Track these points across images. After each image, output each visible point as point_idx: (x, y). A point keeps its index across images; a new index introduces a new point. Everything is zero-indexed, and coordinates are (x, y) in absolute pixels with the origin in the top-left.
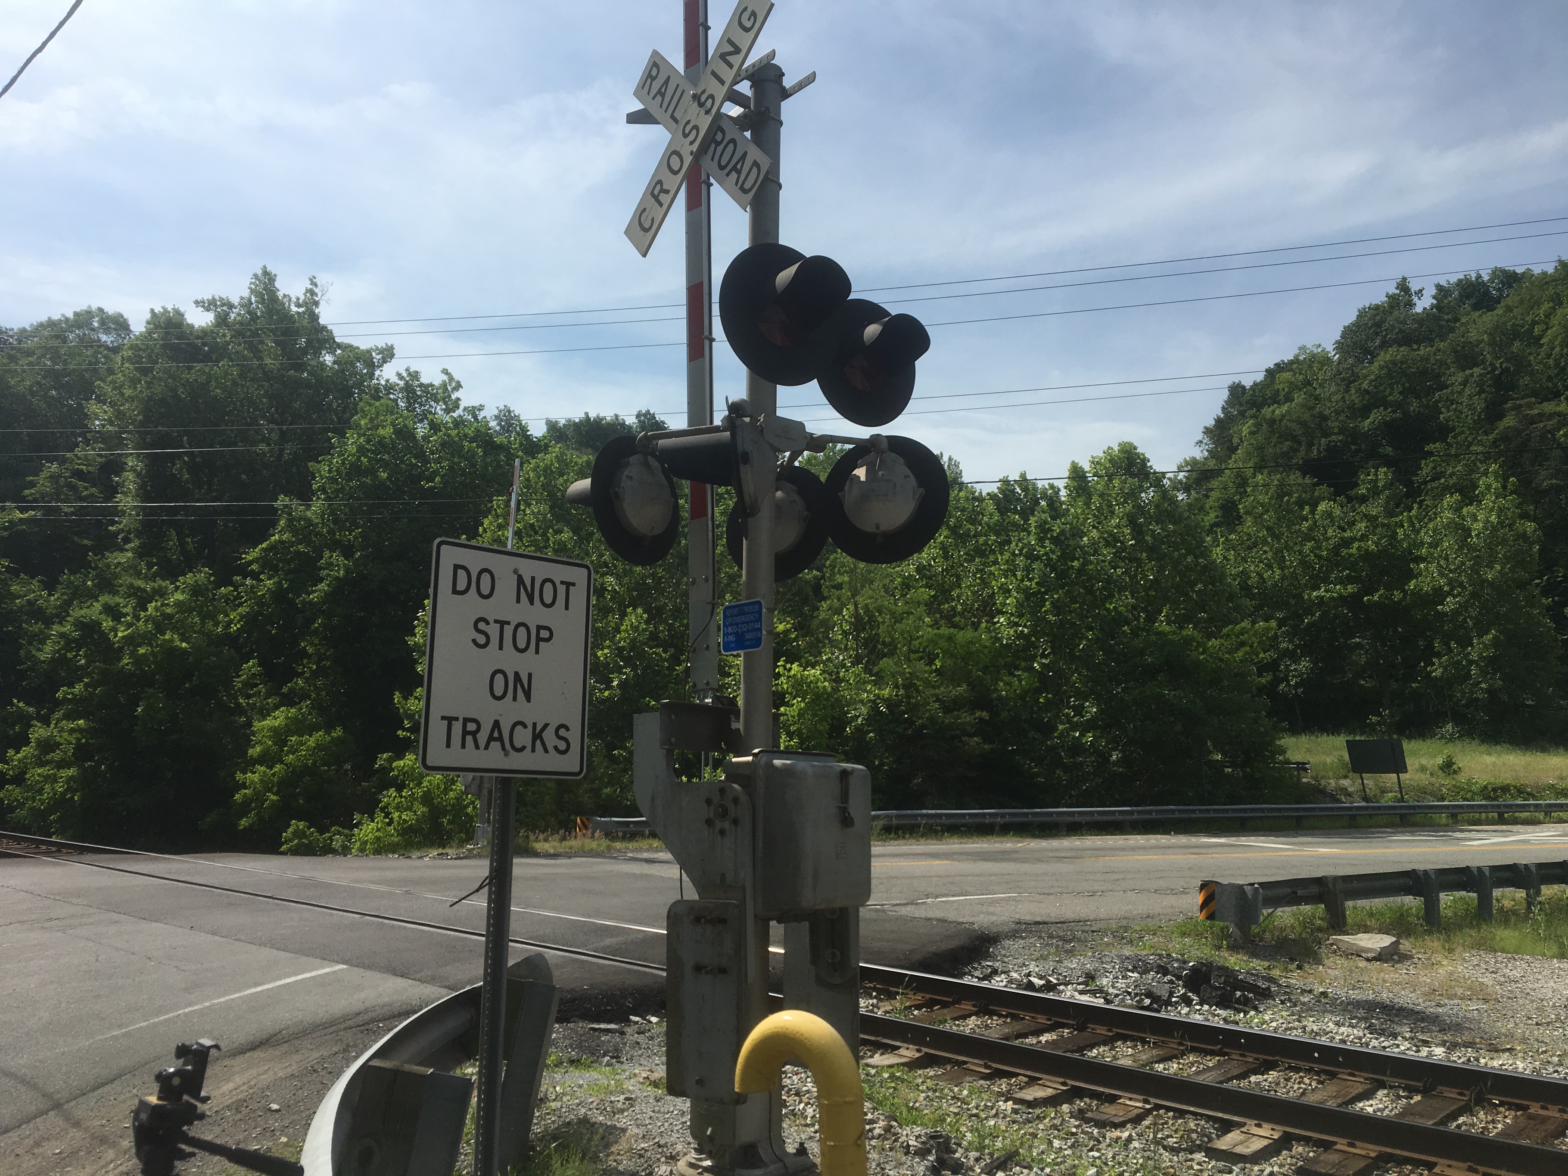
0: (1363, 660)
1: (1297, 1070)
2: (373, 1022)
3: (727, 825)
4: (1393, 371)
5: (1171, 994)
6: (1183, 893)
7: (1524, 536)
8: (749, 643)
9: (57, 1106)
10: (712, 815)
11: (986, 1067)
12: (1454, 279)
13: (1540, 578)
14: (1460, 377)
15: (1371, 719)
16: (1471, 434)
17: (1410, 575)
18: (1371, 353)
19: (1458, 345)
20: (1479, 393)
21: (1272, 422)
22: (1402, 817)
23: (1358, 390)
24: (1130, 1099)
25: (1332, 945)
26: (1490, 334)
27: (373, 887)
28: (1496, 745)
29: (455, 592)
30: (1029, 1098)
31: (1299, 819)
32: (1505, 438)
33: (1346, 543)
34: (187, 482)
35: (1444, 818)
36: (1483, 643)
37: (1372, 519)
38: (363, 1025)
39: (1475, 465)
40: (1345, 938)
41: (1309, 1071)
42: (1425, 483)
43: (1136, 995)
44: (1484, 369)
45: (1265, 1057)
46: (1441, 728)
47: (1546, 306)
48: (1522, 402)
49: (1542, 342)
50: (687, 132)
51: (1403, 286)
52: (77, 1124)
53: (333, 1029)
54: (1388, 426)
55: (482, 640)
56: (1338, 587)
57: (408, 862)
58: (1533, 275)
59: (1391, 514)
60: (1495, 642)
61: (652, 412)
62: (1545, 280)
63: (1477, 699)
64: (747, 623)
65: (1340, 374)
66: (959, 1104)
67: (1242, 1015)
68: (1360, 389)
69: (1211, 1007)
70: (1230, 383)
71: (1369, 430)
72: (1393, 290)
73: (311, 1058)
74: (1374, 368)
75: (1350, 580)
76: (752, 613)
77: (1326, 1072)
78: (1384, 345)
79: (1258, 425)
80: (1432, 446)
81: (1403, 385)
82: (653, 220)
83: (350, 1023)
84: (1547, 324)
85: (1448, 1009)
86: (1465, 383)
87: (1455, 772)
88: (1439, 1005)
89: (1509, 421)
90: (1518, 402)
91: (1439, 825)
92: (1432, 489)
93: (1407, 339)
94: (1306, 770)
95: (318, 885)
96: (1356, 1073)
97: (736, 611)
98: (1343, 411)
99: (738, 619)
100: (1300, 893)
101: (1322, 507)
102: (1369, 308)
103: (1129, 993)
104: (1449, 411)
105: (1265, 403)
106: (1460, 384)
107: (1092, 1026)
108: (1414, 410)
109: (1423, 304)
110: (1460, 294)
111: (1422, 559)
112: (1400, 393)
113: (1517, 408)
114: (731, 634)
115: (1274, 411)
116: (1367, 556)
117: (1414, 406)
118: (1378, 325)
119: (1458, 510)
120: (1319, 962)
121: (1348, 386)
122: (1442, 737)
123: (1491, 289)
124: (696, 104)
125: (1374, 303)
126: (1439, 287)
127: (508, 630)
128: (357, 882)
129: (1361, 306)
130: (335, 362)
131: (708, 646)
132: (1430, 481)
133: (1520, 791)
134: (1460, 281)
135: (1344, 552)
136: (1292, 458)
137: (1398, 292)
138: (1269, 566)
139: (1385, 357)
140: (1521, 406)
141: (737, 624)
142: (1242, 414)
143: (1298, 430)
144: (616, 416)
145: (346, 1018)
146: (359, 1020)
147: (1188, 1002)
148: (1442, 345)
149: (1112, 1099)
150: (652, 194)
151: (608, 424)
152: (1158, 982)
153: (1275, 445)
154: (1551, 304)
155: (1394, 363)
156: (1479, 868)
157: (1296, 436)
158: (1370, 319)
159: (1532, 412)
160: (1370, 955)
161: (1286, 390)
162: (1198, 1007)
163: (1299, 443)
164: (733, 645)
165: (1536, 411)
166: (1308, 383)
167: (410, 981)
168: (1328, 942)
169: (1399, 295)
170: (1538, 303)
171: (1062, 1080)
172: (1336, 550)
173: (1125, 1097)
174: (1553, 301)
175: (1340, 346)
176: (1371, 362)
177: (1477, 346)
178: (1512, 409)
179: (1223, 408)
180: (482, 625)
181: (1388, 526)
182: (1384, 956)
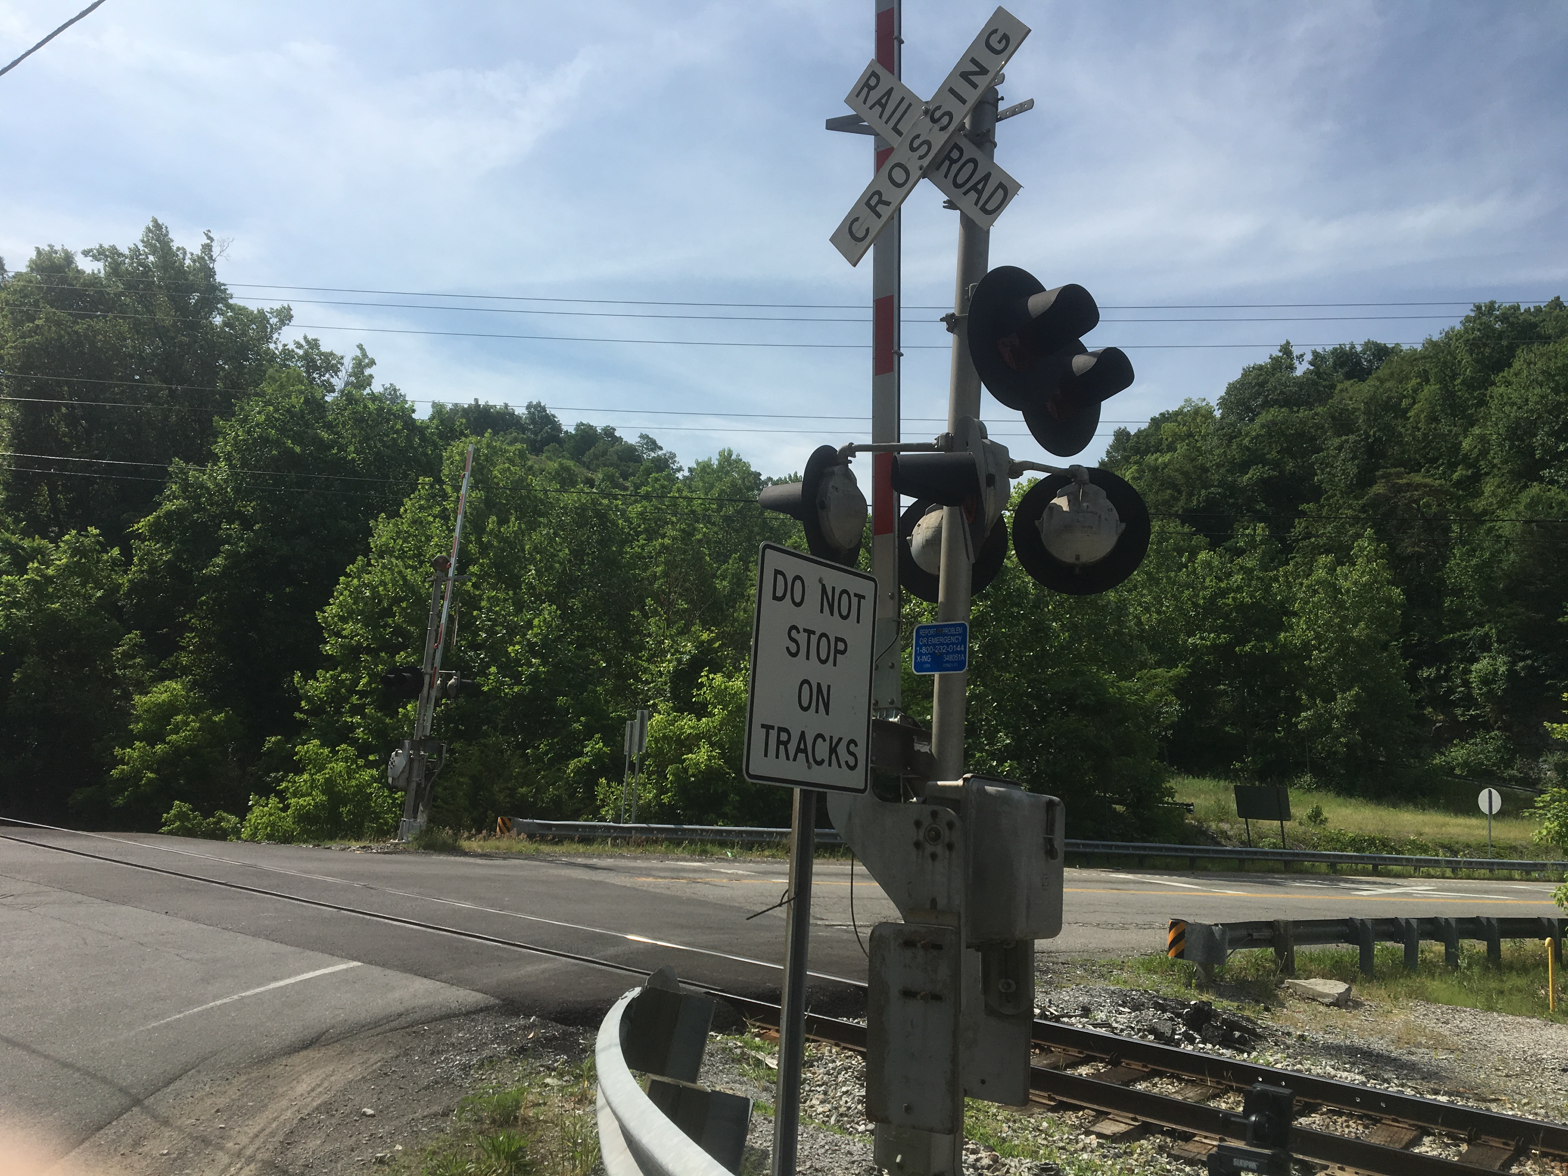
0: (1227, 706)
1: (1340, 1114)
2: (418, 1024)
3: (939, 849)
4: (1273, 430)
5: (1174, 1032)
6: (1123, 928)
7: (1389, 601)
8: (948, 665)
9: (137, 1102)
10: (921, 838)
11: (1051, 1099)
12: (1329, 348)
13: (1397, 640)
14: (1337, 441)
15: (1234, 765)
16: (1342, 497)
17: (1281, 627)
18: (1252, 411)
19: (1336, 411)
20: (1353, 459)
21: (1154, 469)
22: (1286, 863)
23: (1240, 445)
24: (1206, 1137)
25: (1288, 988)
26: (1366, 403)
27: (329, 879)
28: (1351, 798)
29: (775, 598)
30: (1108, 1132)
31: (1193, 860)
32: (1375, 503)
33: (1223, 593)
34: (64, 435)
35: (1323, 867)
36: (1345, 698)
37: (1248, 572)
38: (407, 1027)
39: (1344, 528)
40: (1302, 982)
41: (1351, 1116)
42: (1297, 541)
43: (1139, 1030)
44: (1360, 436)
45: (1307, 1100)
46: (1300, 778)
47: (1414, 382)
48: (1393, 470)
49: (1409, 414)
50: (915, 146)
51: (1286, 349)
52: (166, 1123)
53: (379, 1030)
54: (1264, 483)
55: (793, 649)
56: (1212, 635)
57: (327, 854)
58: (1401, 351)
59: (1265, 568)
60: (1357, 699)
61: (542, 404)
62: (1413, 357)
63: (1336, 753)
64: (948, 645)
65: (1223, 429)
66: (1043, 1135)
67: (1245, 1055)
68: (1241, 445)
69: (1214, 1046)
70: (1116, 428)
71: (1248, 485)
72: (1276, 353)
73: (372, 1061)
74: (1256, 428)
75: (1224, 629)
76: (954, 635)
77: (1369, 1117)
78: (1267, 405)
79: (1141, 471)
80: (1305, 506)
81: (1281, 445)
82: (868, 230)
83: (393, 1024)
84: (1414, 398)
85: (1421, 1056)
86: (1340, 448)
87: (1322, 822)
88: (1411, 1053)
89: (1379, 488)
90: (1388, 471)
91: (1319, 873)
92: (1303, 547)
93: (1288, 401)
94: (1190, 811)
95: (267, 874)
96: (1400, 1119)
97: (932, 631)
98: (1223, 465)
99: (935, 640)
100: (1256, 935)
101: (1203, 556)
102: (1253, 368)
103: (1133, 1028)
104: (1323, 474)
105: (1147, 452)
106: (1335, 449)
107: (1127, 1061)
108: (1290, 470)
109: (1301, 369)
110: (1334, 363)
111: (1295, 614)
112: (1278, 452)
113: (1385, 476)
114: (925, 654)
115: (1156, 460)
116: (1241, 607)
117: (1290, 466)
118: (1262, 385)
119: (1332, 570)
120: (1283, 1006)
121: (1230, 442)
122: (1301, 787)
123: (1363, 360)
124: (928, 119)
125: (1258, 363)
126: (1315, 354)
127: (814, 639)
128: (305, 872)
129: (1245, 366)
130: (225, 324)
131: (893, 664)
132: (1302, 539)
133: (1385, 844)
134: (1335, 349)
135: (1220, 602)
136: (1173, 507)
137: (1280, 354)
138: (1147, 610)
139: (1265, 417)
140: (1390, 474)
141: (934, 645)
142: (1126, 459)
143: (1180, 479)
144: (506, 406)
145: (388, 1019)
146: (403, 1021)
147: (1192, 1041)
148: (1320, 410)
149: (1187, 1138)
150: (868, 204)
151: (498, 413)
152: (1159, 1019)
153: (1157, 493)
154: (1419, 380)
155: (1275, 424)
156: (1407, 920)
157: (1177, 485)
158: (1254, 378)
159: (1400, 481)
160: (1326, 1000)
161: (1170, 439)
162: (1201, 1046)
163: (1180, 492)
164: (928, 666)
165: (1405, 481)
166: (1190, 435)
167: (438, 983)
168: (1283, 986)
169: (1281, 358)
170: (1407, 378)
171: (1131, 1115)
172: (1212, 600)
173: (1201, 1136)
174: (1420, 377)
175: (1224, 403)
176: (1252, 420)
177: (1353, 413)
178: (1383, 477)
179: (1108, 452)
180: (794, 633)
181: (1261, 579)
182: (1341, 1002)
